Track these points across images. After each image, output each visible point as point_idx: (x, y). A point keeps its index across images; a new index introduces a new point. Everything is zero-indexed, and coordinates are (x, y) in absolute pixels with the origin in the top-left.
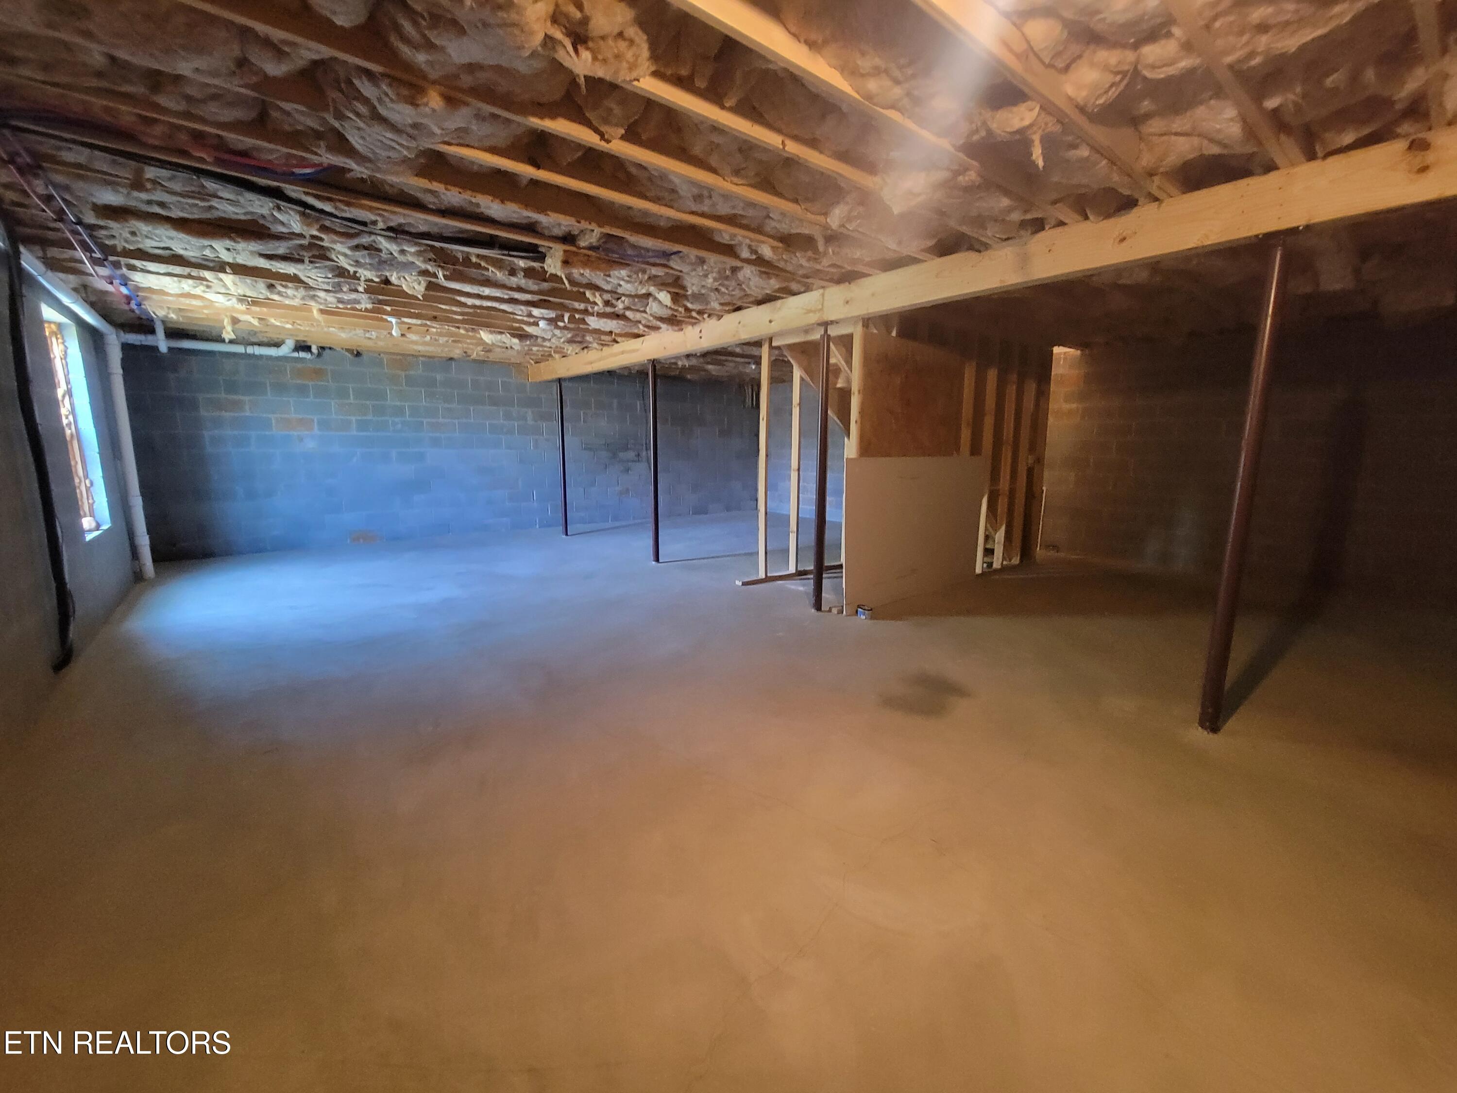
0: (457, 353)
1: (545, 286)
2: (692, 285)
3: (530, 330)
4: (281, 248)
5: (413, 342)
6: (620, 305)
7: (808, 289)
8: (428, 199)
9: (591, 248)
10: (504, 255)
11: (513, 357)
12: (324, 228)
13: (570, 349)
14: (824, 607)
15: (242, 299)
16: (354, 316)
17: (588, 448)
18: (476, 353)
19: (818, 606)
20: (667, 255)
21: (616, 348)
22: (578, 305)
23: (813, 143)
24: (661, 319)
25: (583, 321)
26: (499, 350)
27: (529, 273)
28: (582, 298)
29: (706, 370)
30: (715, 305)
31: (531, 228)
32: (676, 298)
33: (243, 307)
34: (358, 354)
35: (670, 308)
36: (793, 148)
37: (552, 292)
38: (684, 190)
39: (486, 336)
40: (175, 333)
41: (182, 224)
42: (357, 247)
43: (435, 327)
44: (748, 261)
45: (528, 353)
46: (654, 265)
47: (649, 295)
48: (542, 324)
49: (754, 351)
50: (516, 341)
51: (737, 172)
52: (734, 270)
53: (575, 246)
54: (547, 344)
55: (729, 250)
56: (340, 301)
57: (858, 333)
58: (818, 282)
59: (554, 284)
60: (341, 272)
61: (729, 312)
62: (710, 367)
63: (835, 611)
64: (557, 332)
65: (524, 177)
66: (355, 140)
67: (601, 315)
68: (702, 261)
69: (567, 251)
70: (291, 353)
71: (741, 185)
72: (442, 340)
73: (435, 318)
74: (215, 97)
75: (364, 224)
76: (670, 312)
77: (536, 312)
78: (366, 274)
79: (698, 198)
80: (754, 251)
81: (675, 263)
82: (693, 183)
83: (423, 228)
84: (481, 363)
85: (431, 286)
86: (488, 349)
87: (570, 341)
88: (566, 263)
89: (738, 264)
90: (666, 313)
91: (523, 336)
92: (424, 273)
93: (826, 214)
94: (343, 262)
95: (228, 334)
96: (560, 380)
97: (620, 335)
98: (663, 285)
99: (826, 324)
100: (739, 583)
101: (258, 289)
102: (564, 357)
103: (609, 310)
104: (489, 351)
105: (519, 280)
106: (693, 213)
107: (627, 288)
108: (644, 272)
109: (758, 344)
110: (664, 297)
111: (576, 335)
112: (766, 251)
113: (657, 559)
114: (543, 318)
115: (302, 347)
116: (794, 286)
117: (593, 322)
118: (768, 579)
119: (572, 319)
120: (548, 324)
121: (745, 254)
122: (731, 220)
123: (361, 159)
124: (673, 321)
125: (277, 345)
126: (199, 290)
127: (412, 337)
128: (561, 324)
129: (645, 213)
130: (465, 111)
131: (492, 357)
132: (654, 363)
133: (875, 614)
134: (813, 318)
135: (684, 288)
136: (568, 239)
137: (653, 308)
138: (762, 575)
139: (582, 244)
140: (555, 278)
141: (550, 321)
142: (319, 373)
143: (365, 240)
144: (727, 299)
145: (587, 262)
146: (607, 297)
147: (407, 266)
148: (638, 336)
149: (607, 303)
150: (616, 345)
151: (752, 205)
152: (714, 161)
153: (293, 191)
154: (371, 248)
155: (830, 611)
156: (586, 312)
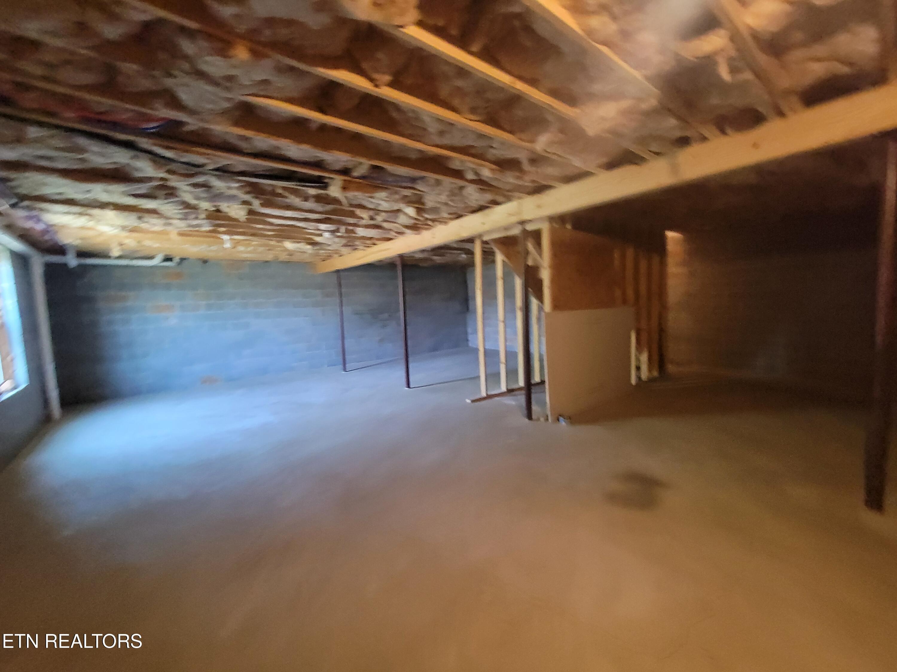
0: (269, 257)
1: (329, 207)
2: (430, 201)
3: (318, 239)
4: (143, 188)
5: (242, 252)
6: (379, 219)
7: (509, 199)
8: (243, 145)
9: (363, 177)
10: (299, 185)
11: (306, 258)
12: (169, 172)
13: (344, 250)
14: (534, 417)
15: (124, 228)
16: (200, 236)
17: (357, 313)
18: (284, 257)
19: (529, 416)
20: (414, 180)
21: (375, 248)
22: (351, 220)
23: (533, 82)
24: (407, 227)
25: (353, 232)
26: (299, 254)
27: (318, 199)
28: (352, 215)
29: (432, 260)
30: (445, 215)
31: (318, 165)
32: (419, 211)
33: (125, 234)
34: (205, 262)
35: (416, 219)
36: (521, 86)
37: (334, 212)
38: (433, 127)
39: (289, 245)
40: (82, 254)
41: (66, 173)
42: (196, 185)
43: (256, 241)
44: (472, 181)
45: (317, 255)
46: (405, 188)
47: (399, 211)
48: (327, 235)
49: (467, 246)
50: (309, 247)
51: (473, 110)
52: (462, 188)
53: (350, 177)
54: (329, 248)
55: (458, 174)
56: (190, 226)
57: (545, 228)
58: (517, 194)
59: (335, 206)
60: (187, 205)
61: (452, 219)
62: (435, 258)
63: (542, 419)
64: (337, 240)
65: (315, 122)
66: (184, 96)
67: (367, 226)
68: (438, 183)
69: (345, 180)
70: (161, 263)
71: (476, 121)
72: (261, 249)
73: (253, 235)
74: (68, 62)
75: (198, 166)
76: (413, 222)
77: (323, 226)
78: (205, 205)
79: (441, 133)
80: (477, 174)
81: (420, 186)
82: (440, 120)
83: (241, 168)
84: (287, 263)
85: (251, 212)
86: (291, 253)
87: (345, 245)
88: (345, 188)
89: (466, 184)
90: (411, 222)
91: (314, 244)
92: (245, 203)
93: (532, 141)
94: (189, 198)
95: (116, 252)
96: (338, 271)
97: (378, 239)
98: (409, 202)
99: (522, 223)
100: (468, 401)
101: (130, 219)
102: (341, 256)
103: (372, 222)
104: (291, 255)
105: (310, 205)
106: (437, 146)
107: (385, 205)
108: (396, 193)
109: (471, 240)
110: (411, 211)
111: (348, 242)
112: (486, 173)
113: (409, 386)
114: (328, 231)
115: (168, 259)
116: (499, 199)
117: (361, 232)
118: (489, 397)
119: (347, 231)
120: (331, 235)
121: (470, 176)
122: (464, 150)
123: (192, 112)
124: (415, 228)
125: (151, 258)
126: (91, 224)
127: (241, 248)
128: (339, 234)
129: (403, 147)
130: (267, 63)
131: (295, 258)
132: (401, 257)
133: (573, 419)
134: (514, 219)
135: (423, 204)
136: (345, 172)
137: (402, 219)
138: (484, 394)
139: (355, 174)
140: (336, 201)
141: (333, 232)
142: (179, 275)
143: (200, 179)
144: (454, 210)
145: (359, 188)
146: (371, 213)
147: (232, 198)
148: (390, 239)
149: (372, 218)
150: (375, 246)
151: (481, 136)
152: (456, 102)
153: (144, 143)
154: (205, 186)
155: (538, 419)
156: (355, 225)
